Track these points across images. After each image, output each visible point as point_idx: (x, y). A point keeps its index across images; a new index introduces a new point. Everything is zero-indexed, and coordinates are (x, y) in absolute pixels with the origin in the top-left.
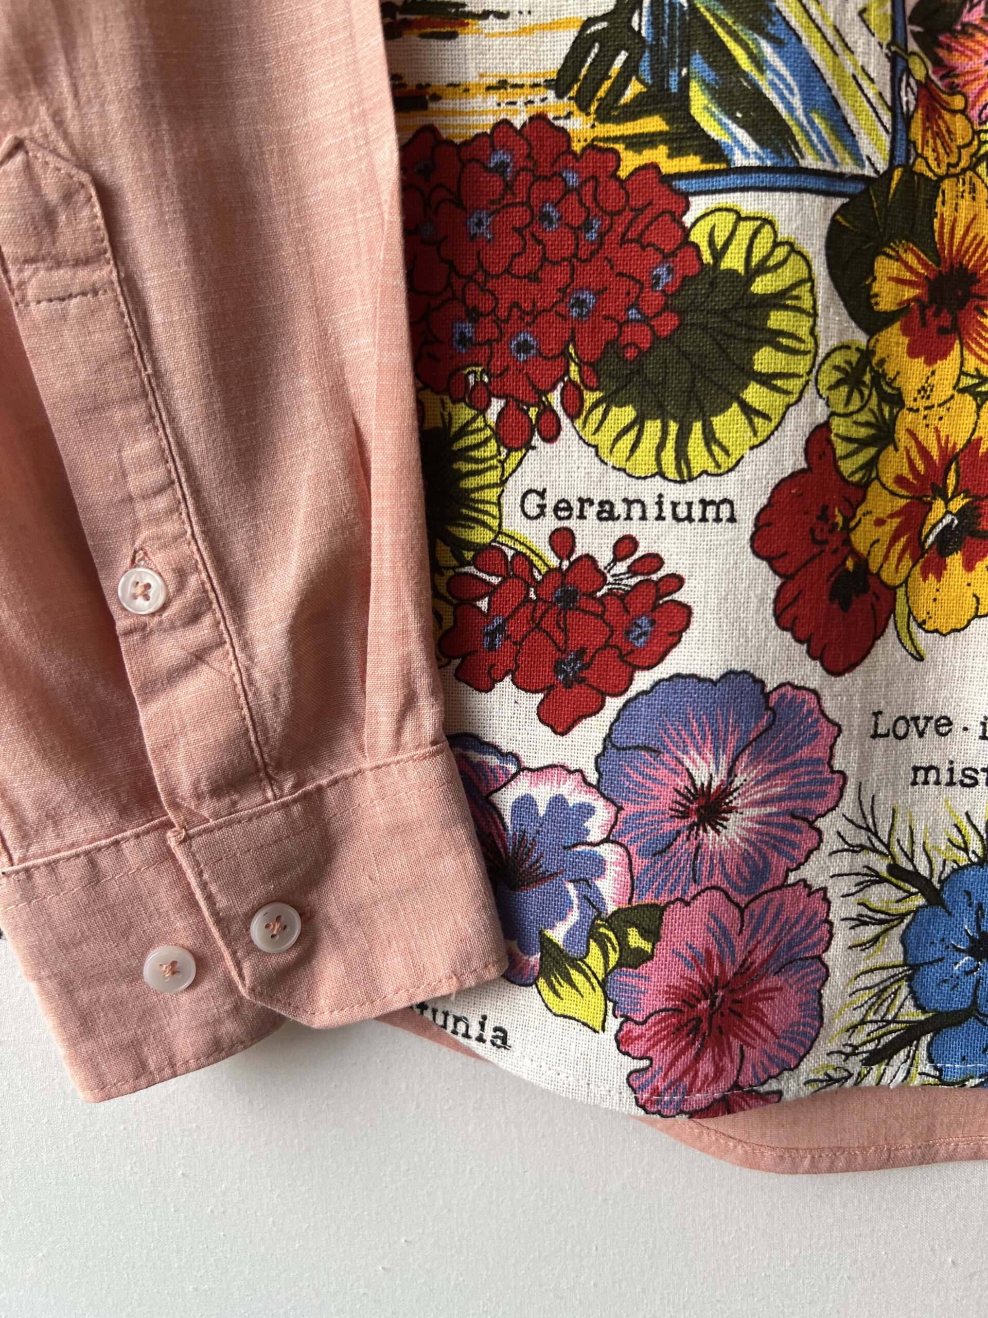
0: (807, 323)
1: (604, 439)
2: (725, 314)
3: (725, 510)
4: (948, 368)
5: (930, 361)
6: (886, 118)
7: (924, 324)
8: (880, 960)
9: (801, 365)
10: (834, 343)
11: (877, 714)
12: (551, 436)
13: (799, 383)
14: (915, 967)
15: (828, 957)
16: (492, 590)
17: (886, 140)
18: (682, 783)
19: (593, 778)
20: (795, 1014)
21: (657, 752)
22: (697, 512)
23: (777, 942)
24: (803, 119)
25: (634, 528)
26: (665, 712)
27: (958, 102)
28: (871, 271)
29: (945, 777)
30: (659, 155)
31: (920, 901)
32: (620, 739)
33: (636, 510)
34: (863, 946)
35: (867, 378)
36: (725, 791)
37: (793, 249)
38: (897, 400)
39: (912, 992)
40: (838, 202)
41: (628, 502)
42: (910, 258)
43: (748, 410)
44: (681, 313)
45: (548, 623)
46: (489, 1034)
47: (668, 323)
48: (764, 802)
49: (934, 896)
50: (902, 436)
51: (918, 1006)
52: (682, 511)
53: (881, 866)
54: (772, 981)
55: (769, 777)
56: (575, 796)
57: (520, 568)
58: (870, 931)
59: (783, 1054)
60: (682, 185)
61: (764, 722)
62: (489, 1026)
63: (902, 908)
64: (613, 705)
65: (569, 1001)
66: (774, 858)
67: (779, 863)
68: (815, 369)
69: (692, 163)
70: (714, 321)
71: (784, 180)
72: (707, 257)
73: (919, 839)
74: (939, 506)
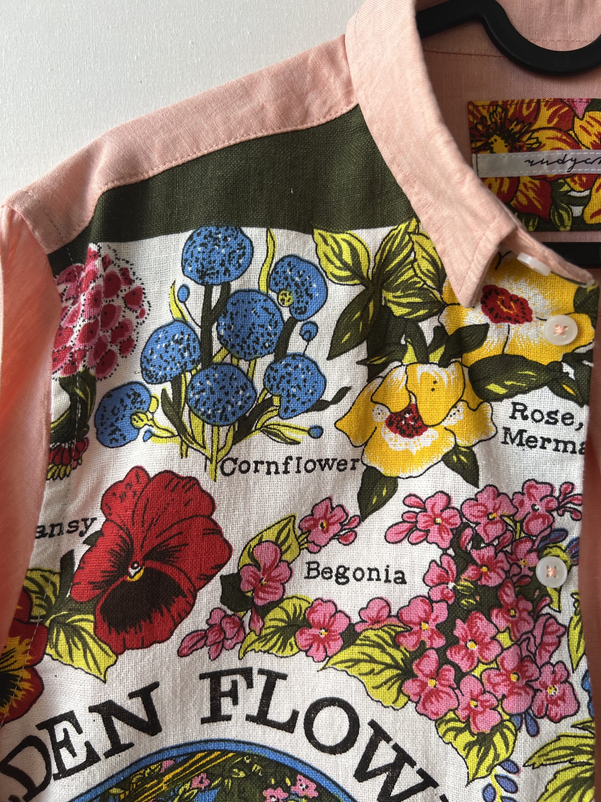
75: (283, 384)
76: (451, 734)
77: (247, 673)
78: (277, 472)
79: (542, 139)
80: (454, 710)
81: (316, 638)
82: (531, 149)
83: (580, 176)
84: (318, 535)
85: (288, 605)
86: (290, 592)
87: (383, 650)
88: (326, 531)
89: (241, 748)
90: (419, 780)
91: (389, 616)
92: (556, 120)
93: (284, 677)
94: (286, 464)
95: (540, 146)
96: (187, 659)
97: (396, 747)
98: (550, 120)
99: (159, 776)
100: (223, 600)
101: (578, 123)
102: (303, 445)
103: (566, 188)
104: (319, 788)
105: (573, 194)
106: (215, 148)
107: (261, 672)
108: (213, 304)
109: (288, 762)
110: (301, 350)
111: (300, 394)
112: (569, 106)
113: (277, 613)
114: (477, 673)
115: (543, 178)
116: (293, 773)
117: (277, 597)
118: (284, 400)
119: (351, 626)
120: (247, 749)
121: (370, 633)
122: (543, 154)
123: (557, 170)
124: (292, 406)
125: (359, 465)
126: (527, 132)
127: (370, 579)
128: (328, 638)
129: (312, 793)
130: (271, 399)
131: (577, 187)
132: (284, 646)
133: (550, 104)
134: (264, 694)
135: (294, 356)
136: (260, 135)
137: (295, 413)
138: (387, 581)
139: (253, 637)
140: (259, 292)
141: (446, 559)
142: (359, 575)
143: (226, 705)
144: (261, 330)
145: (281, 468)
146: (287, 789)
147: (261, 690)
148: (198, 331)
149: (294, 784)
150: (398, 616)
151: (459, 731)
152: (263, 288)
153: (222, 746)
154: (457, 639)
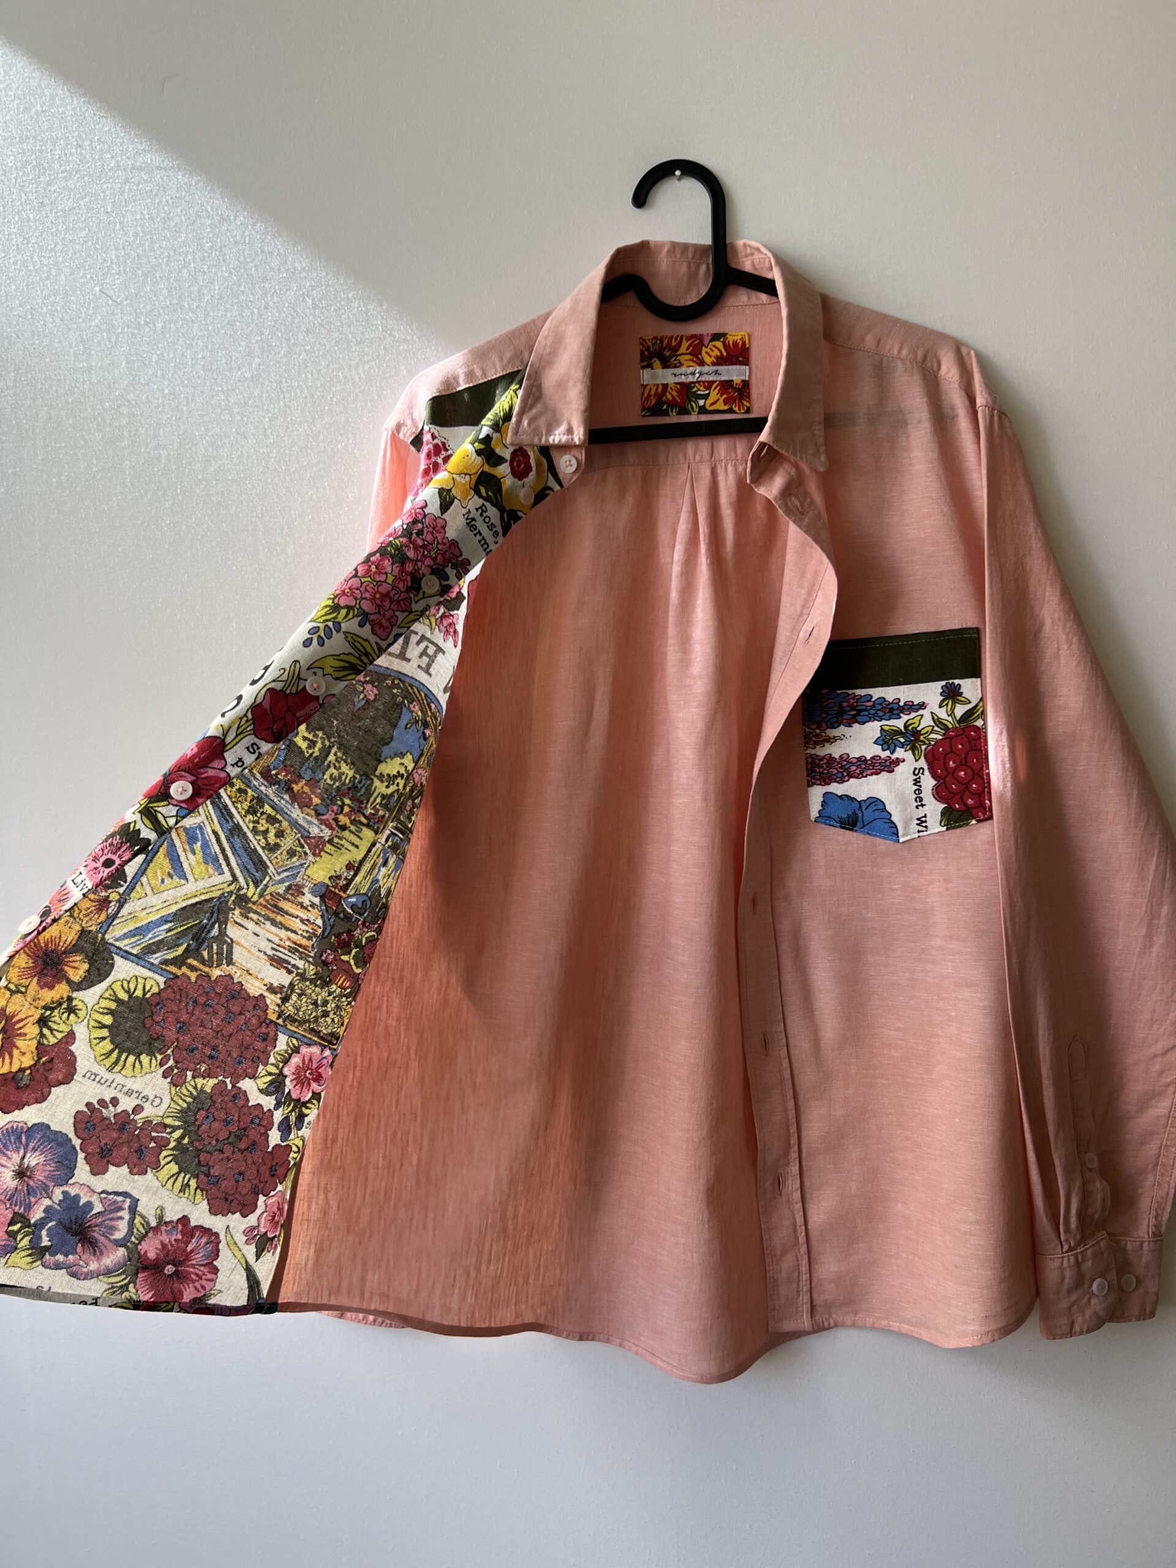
79: (682, 361)
82: (675, 367)
83: (704, 382)
92: (691, 349)
95: (681, 365)
98: (687, 349)
101: (704, 349)
103: (696, 389)
105: (699, 392)
112: (700, 339)
115: (682, 384)
122: (683, 370)
123: (690, 379)
126: (674, 356)
131: (702, 389)
133: (688, 339)
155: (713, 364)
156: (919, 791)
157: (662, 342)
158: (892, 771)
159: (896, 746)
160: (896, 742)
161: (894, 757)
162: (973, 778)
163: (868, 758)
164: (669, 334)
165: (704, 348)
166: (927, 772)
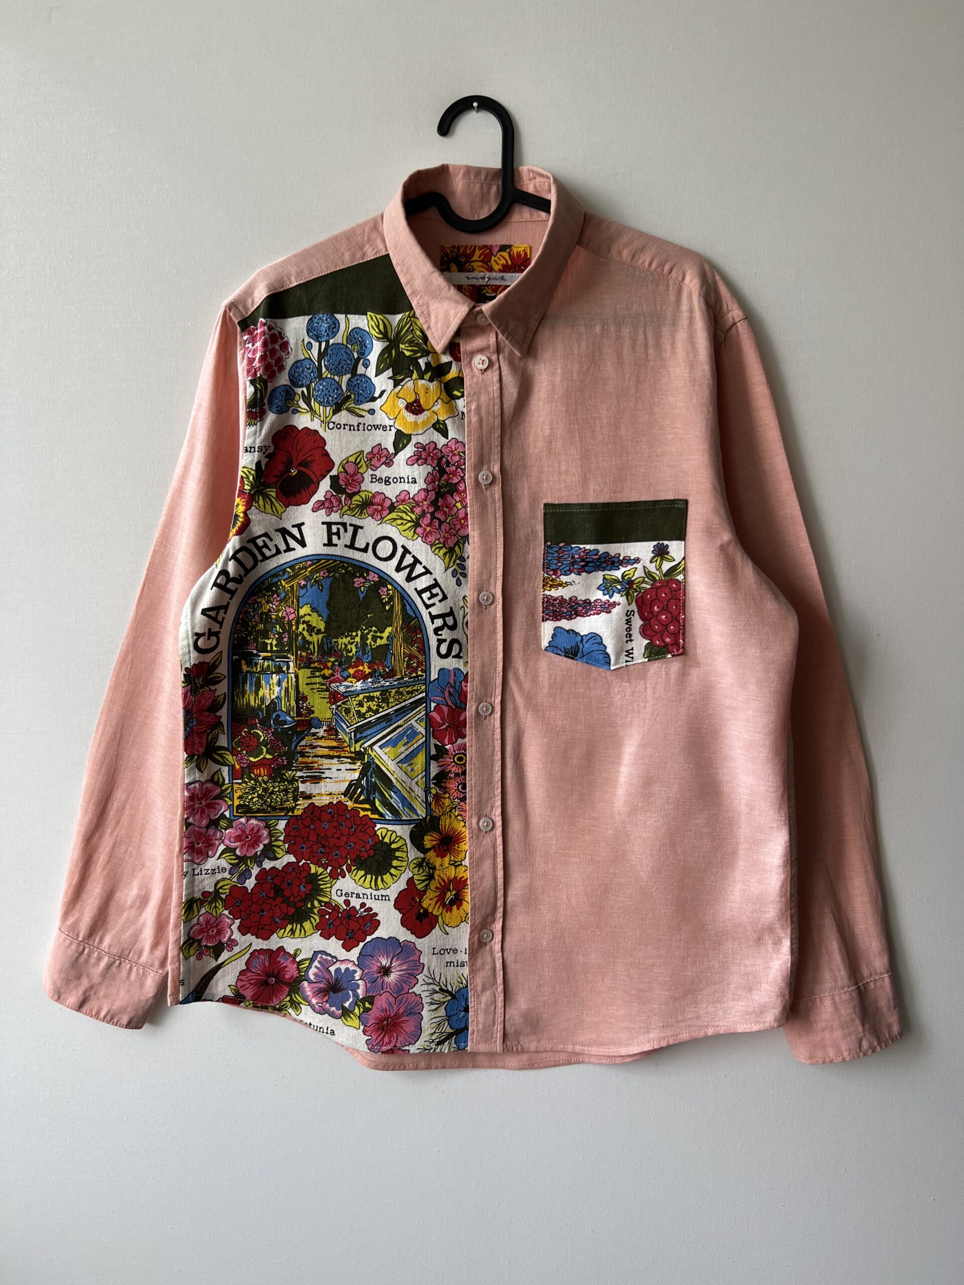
0: (406, 854)
1: (357, 878)
2: (385, 852)
3: (387, 898)
4: (447, 859)
5: (442, 858)
6: (424, 805)
7: (439, 849)
8: (439, 1015)
9: (404, 864)
10: (413, 858)
11: (434, 949)
12: (344, 877)
13: (404, 868)
14: (449, 1017)
15: (423, 1013)
16: (329, 914)
17: (425, 810)
18: (379, 965)
19: (357, 963)
20: (412, 1028)
21: (373, 957)
22: (380, 898)
23: (406, 1007)
24: (401, 808)
25: (365, 901)
26: (374, 946)
27: (447, 795)
28: (423, 839)
29: (456, 964)
30: (369, 813)
31: (450, 998)
32: (363, 953)
33: (365, 896)
34: (433, 1010)
35: (424, 864)
36: (390, 967)
37: (401, 838)
38: (434, 868)
39: (449, 1024)
40: (412, 826)
41: (364, 894)
42: (434, 835)
43: (391, 874)
44: (375, 851)
45: (344, 922)
46: (329, 1032)
47: (372, 852)
48: (400, 971)
49: (454, 997)
50: (436, 877)
51: (451, 1028)
52: (377, 897)
53: (437, 989)
54: (405, 1018)
55: (402, 964)
56: (352, 968)
57: (337, 909)
58: (434, 1007)
59: (410, 1039)
60: (375, 821)
61: (399, 950)
62: (329, 1029)
63: (445, 1000)
64: (362, 944)
65: (350, 1022)
66: (405, 985)
67: (406, 987)
68: (408, 865)
69: (377, 816)
70: (383, 854)
71: (397, 822)
72: (381, 838)
73: (448, 982)
74: (449, 893)
75: (356, 388)
76: (437, 550)
77: (344, 525)
78: (354, 430)
79: (475, 267)
80: (438, 539)
81: (376, 510)
82: (469, 271)
83: (492, 286)
84: (375, 460)
85: (363, 495)
86: (363, 487)
87: (407, 514)
88: (379, 460)
89: (343, 559)
90: (424, 570)
91: (409, 498)
92: (482, 257)
93: (362, 528)
94: (358, 426)
95: (473, 270)
96: (315, 513)
97: (413, 557)
98: (479, 257)
99: (306, 568)
100: (331, 487)
102: (366, 417)
103: (484, 291)
104: (379, 577)
105: (488, 294)
106: (321, 275)
107: (351, 525)
108: (322, 350)
109: (365, 566)
110: (363, 373)
111: (364, 394)
112: (490, 249)
113: (357, 498)
114: (448, 521)
115: (473, 286)
116: (368, 571)
117: (357, 490)
118: (357, 396)
119: (392, 504)
120: (345, 560)
121: (401, 507)
122: (474, 274)
123: (481, 282)
124: (360, 399)
125: (392, 428)
126: (468, 262)
127: (401, 482)
128: (382, 510)
129: (376, 579)
130: (350, 396)
131: (490, 291)
132: (361, 513)
133: (480, 248)
134: (353, 535)
135: (360, 375)
136: (341, 268)
137: (362, 403)
138: (408, 482)
139: (346, 508)
140: (343, 344)
141: (434, 472)
142: (395, 480)
143: (335, 538)
144: (344, 362)
145: (356, 428)
146: (365, 578)
147: (351, 533)
148: (317, 363)
149: (368, 575)
150: (413, 499)
151: (440, 548)
152: (345, 343)
153: (334, 558)
154: (439, 507)
155: (500, 271)
156: (629, 629)
157: (459, 250)
158: (610, 612)
159: (614, 592)
160: (615, 589)
161: (612, 600)
162: (672, 621)
163: (592, 601)
164: (465, 244)
165: (493, 257)
166: (636, 615)
